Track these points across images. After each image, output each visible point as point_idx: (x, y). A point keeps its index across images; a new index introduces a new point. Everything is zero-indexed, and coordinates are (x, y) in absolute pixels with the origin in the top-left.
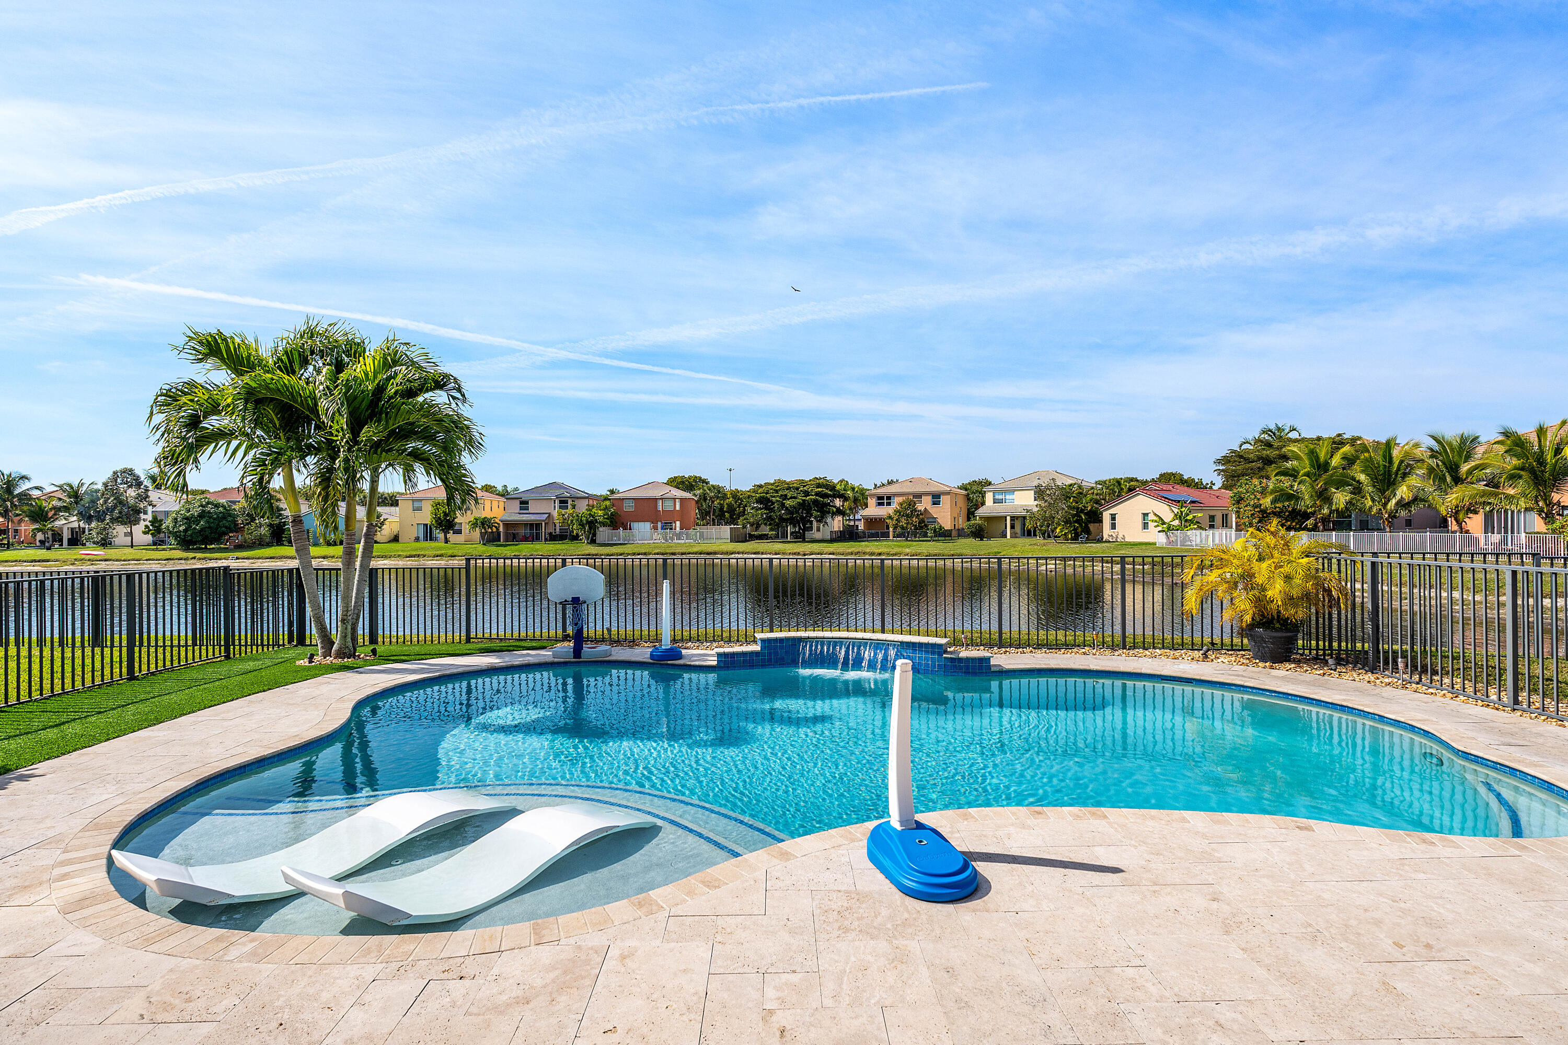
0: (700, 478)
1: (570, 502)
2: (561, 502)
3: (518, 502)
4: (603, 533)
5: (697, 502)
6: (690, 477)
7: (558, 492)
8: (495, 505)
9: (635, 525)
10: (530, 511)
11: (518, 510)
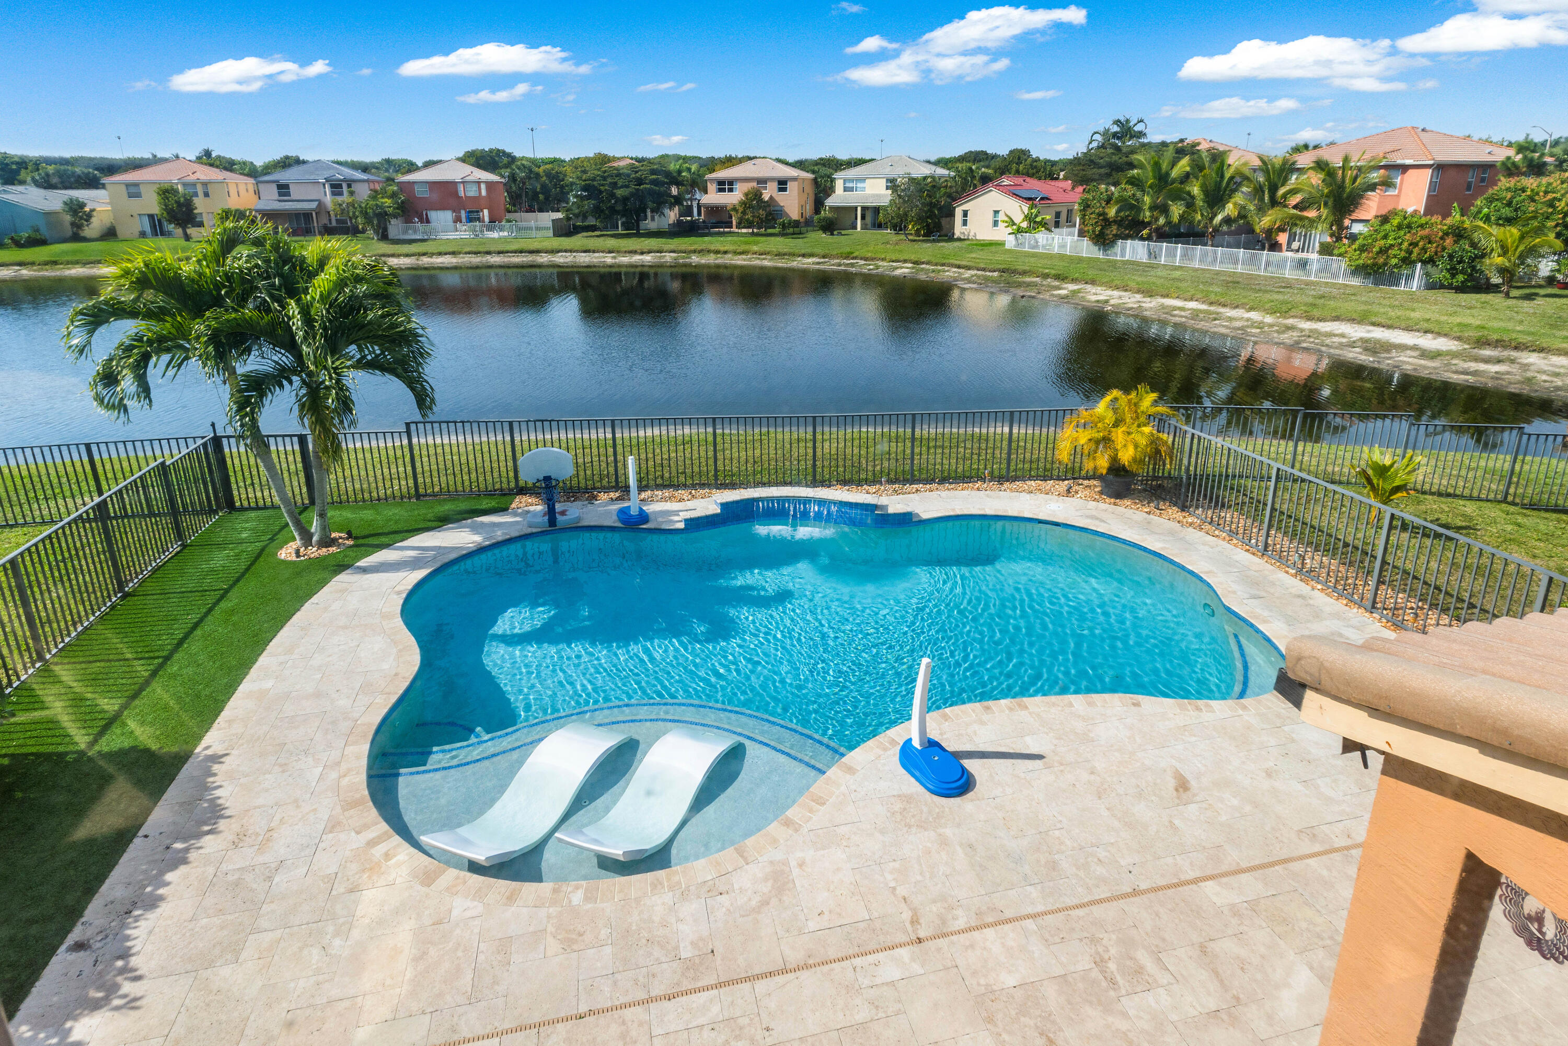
0: (504, 152)
1: (344, 186)
2: (332, 186)
3: (274, 186)
4: (395, 227)
5: (505, 184)
6: (491, 151)
7: (327, 174)
8: (242, 189)
9: (433, 215)
10: (293, 197)
11: (276, 196)
